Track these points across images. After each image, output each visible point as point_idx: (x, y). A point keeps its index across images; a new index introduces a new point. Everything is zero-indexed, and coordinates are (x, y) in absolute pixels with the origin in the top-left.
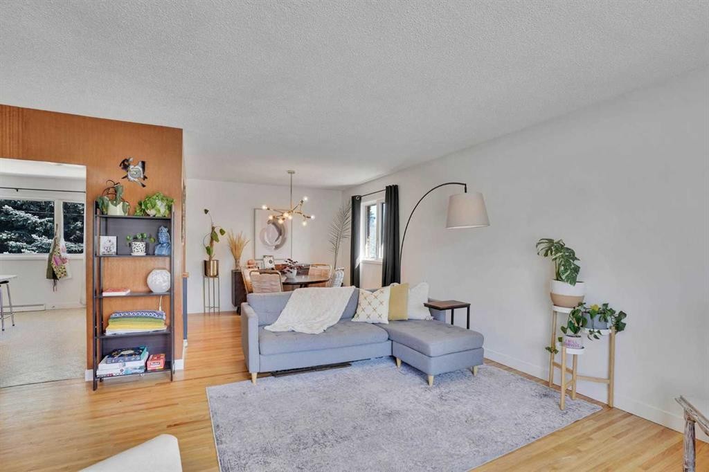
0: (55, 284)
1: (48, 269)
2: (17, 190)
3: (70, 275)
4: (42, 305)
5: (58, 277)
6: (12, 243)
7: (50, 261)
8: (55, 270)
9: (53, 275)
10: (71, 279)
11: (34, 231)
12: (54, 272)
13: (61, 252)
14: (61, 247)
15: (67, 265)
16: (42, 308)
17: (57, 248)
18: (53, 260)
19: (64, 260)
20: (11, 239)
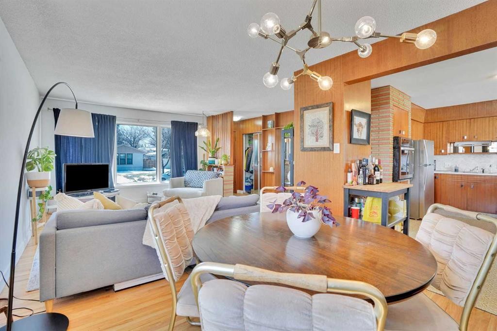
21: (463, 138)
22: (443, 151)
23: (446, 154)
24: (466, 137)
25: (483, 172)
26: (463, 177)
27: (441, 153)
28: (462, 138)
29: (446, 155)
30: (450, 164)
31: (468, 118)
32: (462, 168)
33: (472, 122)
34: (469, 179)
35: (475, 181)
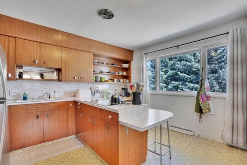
0: (201, 117)
1: (196, 105)
2: (178, 46)
3: (213, 112)
4: (192, 131)
5: (204, 112)
6: (180, 86)
7: (198, 98)
8: (201, 106)
9: (200, 110)
10: (213, 115)
11: (187, 81)
12: (200, 107)
13: (206, 90)
14: (206, 87)
15: (210, 102)
16: (191, 133)
17: (203, 87)
18: (200, 97)
19: (208, 98)
20: (180, 85)
21: (34, 61)
23: (12, 79)
24: (37, 62)
25: (50, 98)
29: (14, 80)
30: (17, 92)
31: (39, 41)
32: (30, 95)
33: (42, 47)
34: (45, 108)
35: (50, 109)
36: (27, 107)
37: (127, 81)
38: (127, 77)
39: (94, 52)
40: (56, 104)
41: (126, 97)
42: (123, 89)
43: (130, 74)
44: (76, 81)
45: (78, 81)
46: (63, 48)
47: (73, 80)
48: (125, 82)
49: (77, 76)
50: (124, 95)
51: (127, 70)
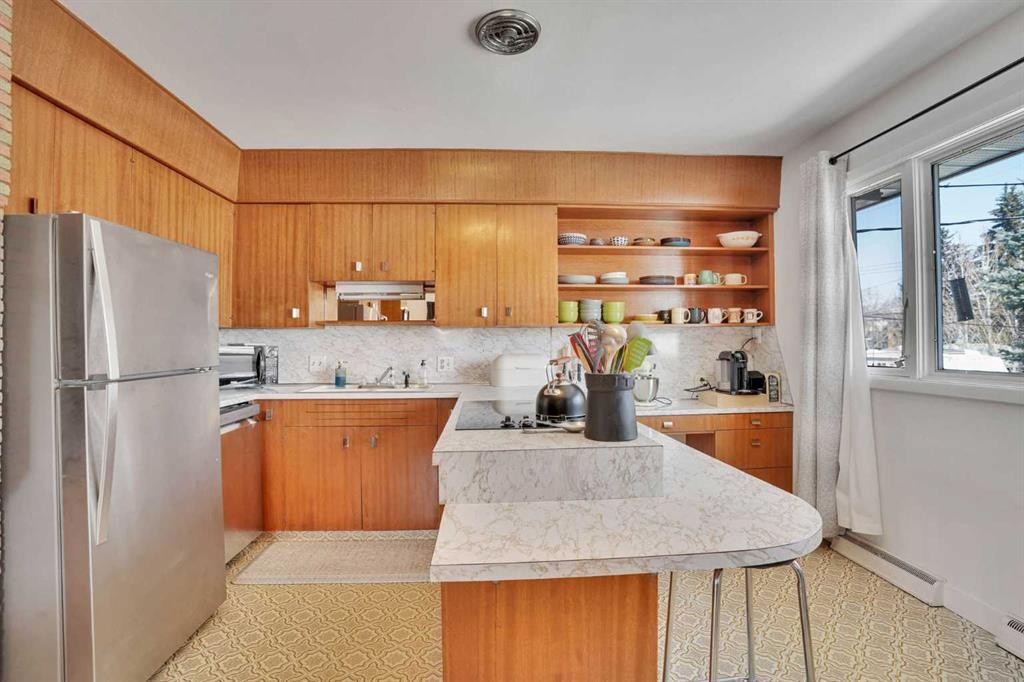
21: (353, 266)
22: (296, 313)
23: (302, 324)
24: (359, 267)
25: (407, 383)
26: (347, 409)
27: (290, 322)
28: (349, 265)
29: (306, 326)
30: (324, 359)
31: (365, 200)
32: (355, 371)
33: (376, 216)
34: (366, 416)
35: (383, 422)
36: (320, 408)
37: (752, 316)
38: (756, 297)
39: (561, 199)
40: (401, 408)
41: (733, 398)
42: (723, 357)
43: (768, 279)
44: (486, 324)
45: (496, 324)
46: (440, 208)
47: (476, 319)
48: (735, 319)
49: (491, 303)
50: (727, 386)
51: (755, 258)
